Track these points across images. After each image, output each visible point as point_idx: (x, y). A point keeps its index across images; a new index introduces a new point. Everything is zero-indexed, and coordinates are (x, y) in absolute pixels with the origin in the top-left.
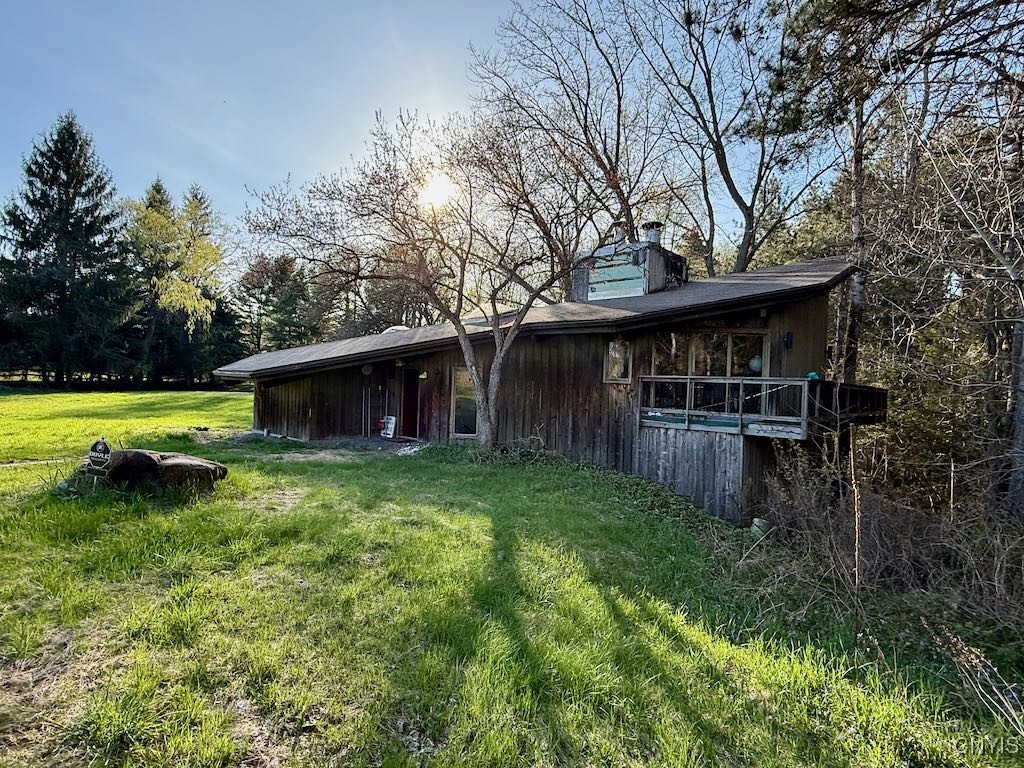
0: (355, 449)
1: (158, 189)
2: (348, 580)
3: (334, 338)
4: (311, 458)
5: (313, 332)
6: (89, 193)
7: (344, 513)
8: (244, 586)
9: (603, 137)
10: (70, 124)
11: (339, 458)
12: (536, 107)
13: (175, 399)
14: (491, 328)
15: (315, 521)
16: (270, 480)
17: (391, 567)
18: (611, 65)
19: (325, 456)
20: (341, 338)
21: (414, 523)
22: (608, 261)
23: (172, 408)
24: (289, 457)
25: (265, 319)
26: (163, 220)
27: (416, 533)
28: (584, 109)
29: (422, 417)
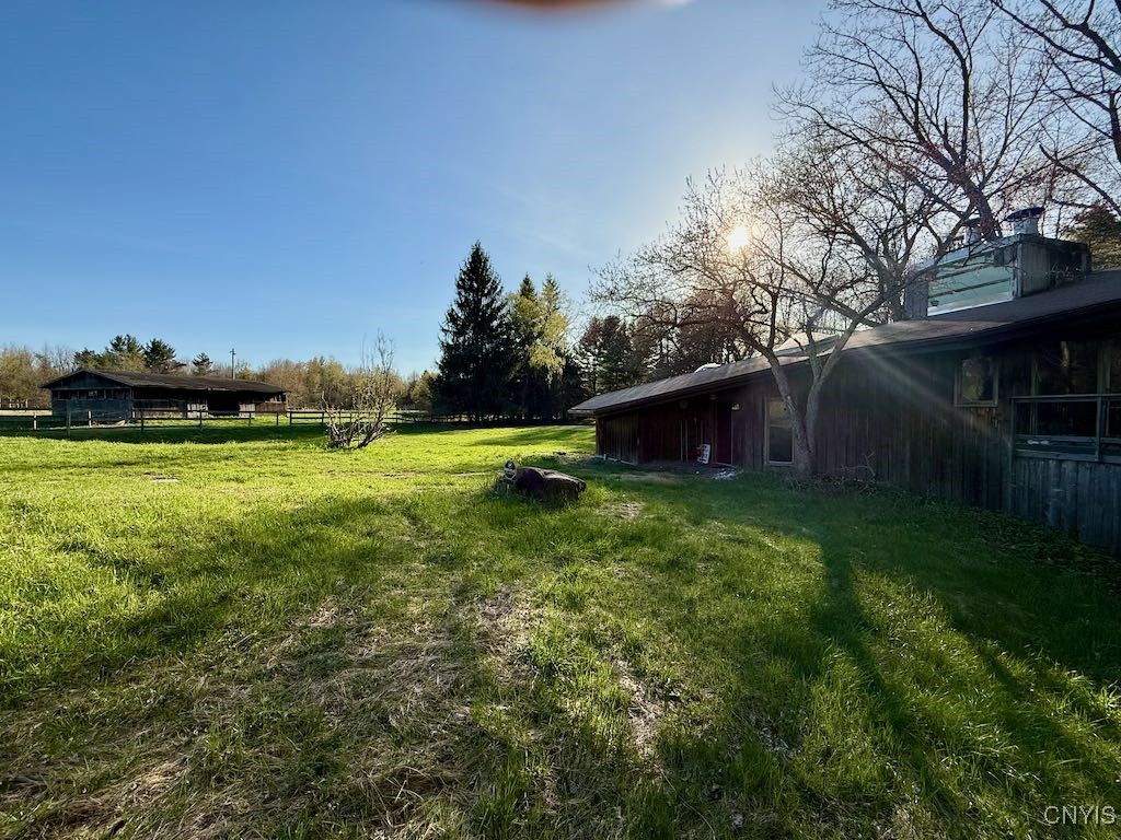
0: (676, 473)
1: (527, 281)
2: (689, 583)
3: (653, 379)
4: (643, 478)
5: (635, 376)
6: (489, 293)
7: (677, 525)
8: (610, 575)
9: (942, 129)
10: (478, 249)
11: (665, 480)
12: (851, 123)
13: (542, 432)
14: (806, 358)
15: (654, 530)
16: (615, 495)
17: (726, 578)
18: (951, 43)
19: (652, 477)
20: (660, 379)
21: (740, 542)
22: (956, 267)
23: (540, 438)
24: (625, 477)
25: (598, 368)
26: (531, 303)
27: (744, 551)
28: (913, 106)
29: (735, 445)
